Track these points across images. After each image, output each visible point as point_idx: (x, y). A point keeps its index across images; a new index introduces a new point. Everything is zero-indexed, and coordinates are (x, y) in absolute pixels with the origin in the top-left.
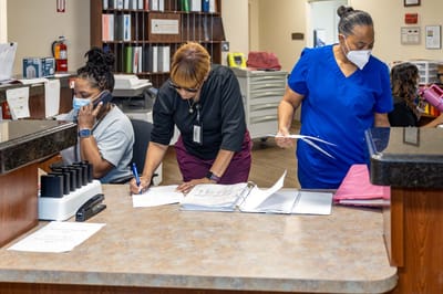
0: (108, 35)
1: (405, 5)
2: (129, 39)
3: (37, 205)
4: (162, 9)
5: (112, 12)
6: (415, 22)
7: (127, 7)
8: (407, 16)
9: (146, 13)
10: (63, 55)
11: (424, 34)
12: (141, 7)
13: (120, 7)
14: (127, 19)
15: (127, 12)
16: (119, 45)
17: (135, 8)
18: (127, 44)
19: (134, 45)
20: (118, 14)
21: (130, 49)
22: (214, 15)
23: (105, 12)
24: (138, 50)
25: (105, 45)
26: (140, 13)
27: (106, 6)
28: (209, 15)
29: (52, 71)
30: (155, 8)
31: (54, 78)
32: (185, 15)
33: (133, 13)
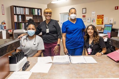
0: (16, 20)
1: (83, 13)
2: (21, 21)
3: (9, 67)
4: (28, 14)
5: (16, 15)
6: (85, 17)
7: (20, 14)
8: (83, 16)
9: (25, 15)
10: (5, 25)
11: (87, 20)
12: (23, 14)
13: (18, 14)
14: (20, 16)
15: (20, 15)
16: (18, 23)
17: (22, 14)
18: (20, 23)
19: (22, 23)
20: (18, 15)
21: (21, 24)
22: (40, 16)
23: (15, 15)
24: (23, 24)
25: (15, 23)
26: (23, 15)
27: (15, 13)
28: (39, 16)
29: (3, 28)
30: (27, 14)
31: (4, 30)
32: (34, 16)
33: (21, 15)
